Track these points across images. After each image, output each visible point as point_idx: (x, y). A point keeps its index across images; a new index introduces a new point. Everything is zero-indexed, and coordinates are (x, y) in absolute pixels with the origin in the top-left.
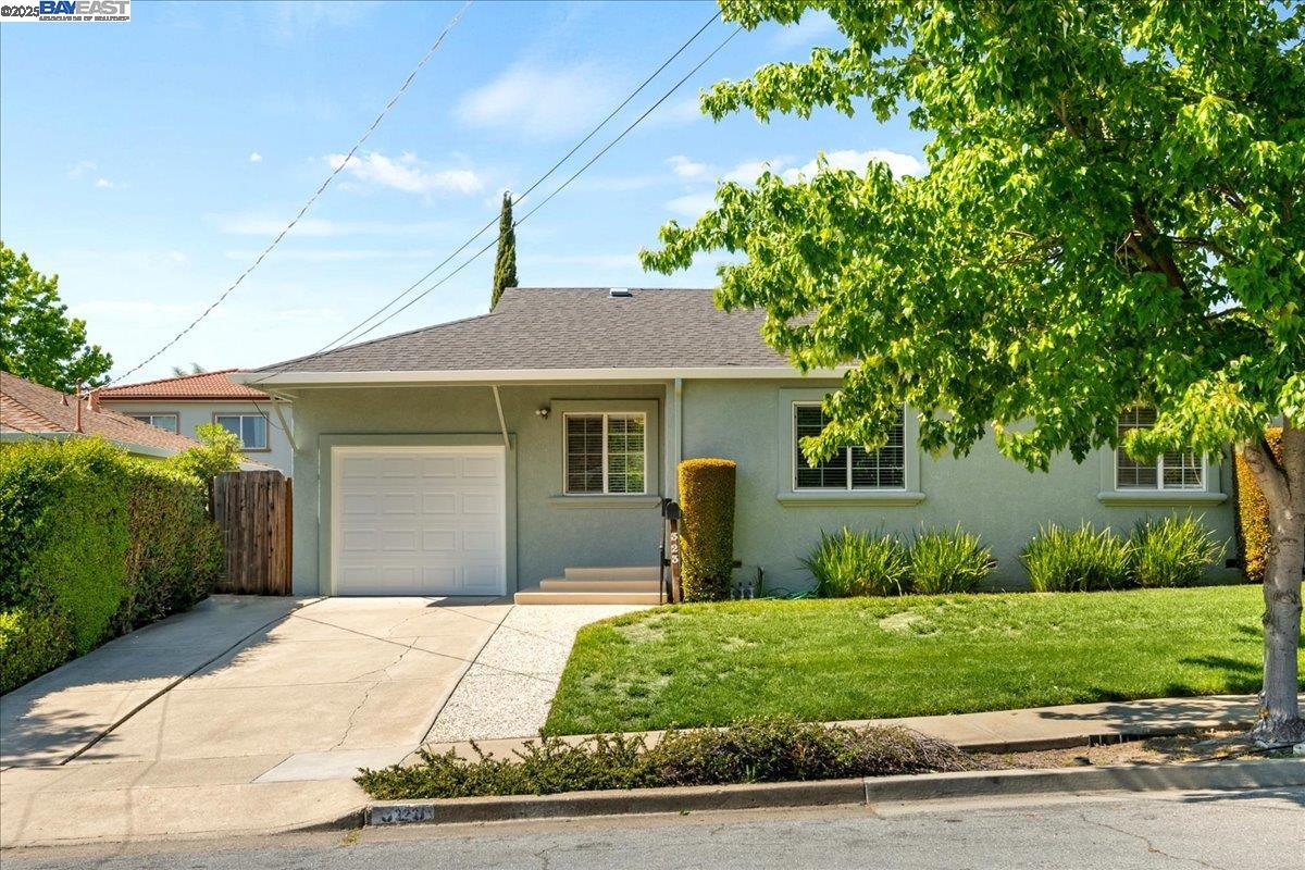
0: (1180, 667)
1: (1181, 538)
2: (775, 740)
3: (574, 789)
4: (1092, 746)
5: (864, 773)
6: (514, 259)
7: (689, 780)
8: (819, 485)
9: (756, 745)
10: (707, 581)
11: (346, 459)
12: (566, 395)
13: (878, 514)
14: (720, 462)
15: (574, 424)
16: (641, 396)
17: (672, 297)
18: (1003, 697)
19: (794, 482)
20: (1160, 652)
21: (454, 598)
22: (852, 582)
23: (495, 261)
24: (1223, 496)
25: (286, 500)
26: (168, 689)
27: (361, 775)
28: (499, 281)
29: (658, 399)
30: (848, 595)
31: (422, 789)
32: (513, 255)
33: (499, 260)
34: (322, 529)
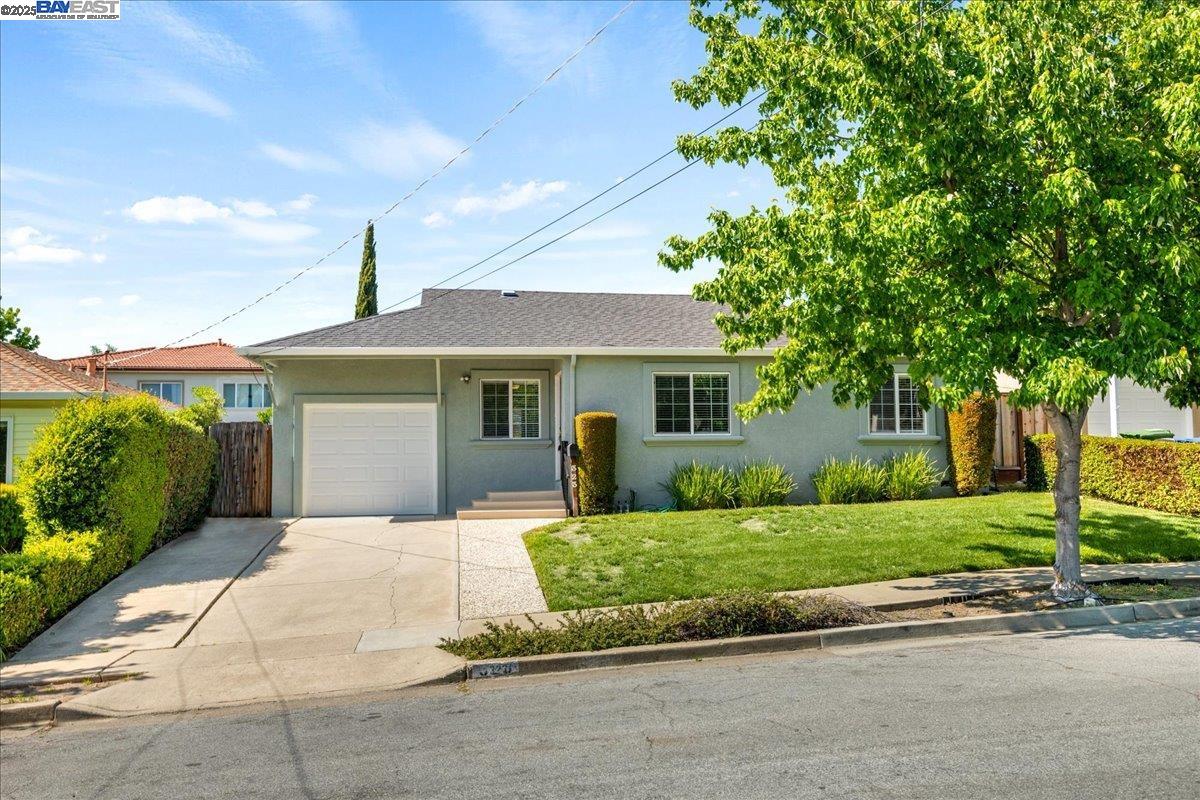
0: (970, 552)
1: (919, 466)
2: (755, 606)
3: (615, 646)
4: (945, 604)
5: (814, 627)
6: (374, 269)
7: (692, 637)
8: (671, 431)
9: (740, 610)
10: (599, 500)
11: (314, 413)
12: (482, 366)
13: (712, 451)
14: (607, 415)
15: (488, 388)
16: (536, 367)
17: (546, 298)
18: (864, 575)
19: (654, 429)
20: (950, 541)
21: (401, 517)
22: (699, 499)
23: (360, 270)
24: (939, 438)
25: (267, 444)
26: (227, 588)
27: (441, 643)
28: (363, 285)
29: (548, 370)
30: (697, 509)
31: (504, 651)
32: (374, 265)
33: (363, 269)
34: (295, 465)
